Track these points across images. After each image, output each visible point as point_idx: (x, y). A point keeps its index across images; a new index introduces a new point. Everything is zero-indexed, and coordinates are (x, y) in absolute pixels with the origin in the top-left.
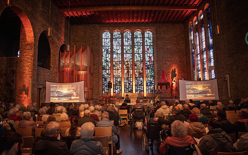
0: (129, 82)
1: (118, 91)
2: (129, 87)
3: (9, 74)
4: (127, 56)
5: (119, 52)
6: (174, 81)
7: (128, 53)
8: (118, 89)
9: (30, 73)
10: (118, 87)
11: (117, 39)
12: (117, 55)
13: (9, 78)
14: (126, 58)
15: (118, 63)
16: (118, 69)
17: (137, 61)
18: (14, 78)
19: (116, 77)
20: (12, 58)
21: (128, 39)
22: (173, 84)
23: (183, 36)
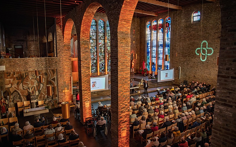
0: (102, 63)
1: (94, 71)
2: (102, 67)
3: (50, 74)
4: (101, 42)
5: (94, 38)
6: (133, 62)
7: (101, 40)
8: (94, 69)
9: (69, 71)
10: (94, 67)
11: (93, 26)
12: (93, 41)
13: (50, 77)
14: (100, 43)
15: (94, 47)
16: (94, 53)
17: (108, 46)
18: (55, 77)
19: (93, 59)
20: (51, 58)
21: (101, 27)
22: (132, 64)
23: (139, 28)
